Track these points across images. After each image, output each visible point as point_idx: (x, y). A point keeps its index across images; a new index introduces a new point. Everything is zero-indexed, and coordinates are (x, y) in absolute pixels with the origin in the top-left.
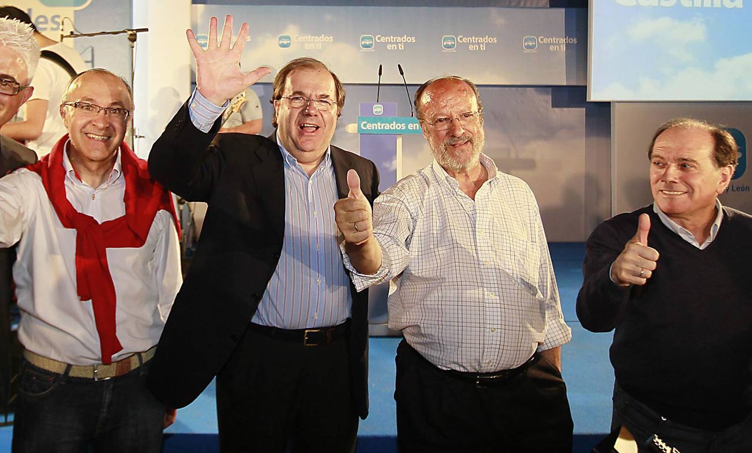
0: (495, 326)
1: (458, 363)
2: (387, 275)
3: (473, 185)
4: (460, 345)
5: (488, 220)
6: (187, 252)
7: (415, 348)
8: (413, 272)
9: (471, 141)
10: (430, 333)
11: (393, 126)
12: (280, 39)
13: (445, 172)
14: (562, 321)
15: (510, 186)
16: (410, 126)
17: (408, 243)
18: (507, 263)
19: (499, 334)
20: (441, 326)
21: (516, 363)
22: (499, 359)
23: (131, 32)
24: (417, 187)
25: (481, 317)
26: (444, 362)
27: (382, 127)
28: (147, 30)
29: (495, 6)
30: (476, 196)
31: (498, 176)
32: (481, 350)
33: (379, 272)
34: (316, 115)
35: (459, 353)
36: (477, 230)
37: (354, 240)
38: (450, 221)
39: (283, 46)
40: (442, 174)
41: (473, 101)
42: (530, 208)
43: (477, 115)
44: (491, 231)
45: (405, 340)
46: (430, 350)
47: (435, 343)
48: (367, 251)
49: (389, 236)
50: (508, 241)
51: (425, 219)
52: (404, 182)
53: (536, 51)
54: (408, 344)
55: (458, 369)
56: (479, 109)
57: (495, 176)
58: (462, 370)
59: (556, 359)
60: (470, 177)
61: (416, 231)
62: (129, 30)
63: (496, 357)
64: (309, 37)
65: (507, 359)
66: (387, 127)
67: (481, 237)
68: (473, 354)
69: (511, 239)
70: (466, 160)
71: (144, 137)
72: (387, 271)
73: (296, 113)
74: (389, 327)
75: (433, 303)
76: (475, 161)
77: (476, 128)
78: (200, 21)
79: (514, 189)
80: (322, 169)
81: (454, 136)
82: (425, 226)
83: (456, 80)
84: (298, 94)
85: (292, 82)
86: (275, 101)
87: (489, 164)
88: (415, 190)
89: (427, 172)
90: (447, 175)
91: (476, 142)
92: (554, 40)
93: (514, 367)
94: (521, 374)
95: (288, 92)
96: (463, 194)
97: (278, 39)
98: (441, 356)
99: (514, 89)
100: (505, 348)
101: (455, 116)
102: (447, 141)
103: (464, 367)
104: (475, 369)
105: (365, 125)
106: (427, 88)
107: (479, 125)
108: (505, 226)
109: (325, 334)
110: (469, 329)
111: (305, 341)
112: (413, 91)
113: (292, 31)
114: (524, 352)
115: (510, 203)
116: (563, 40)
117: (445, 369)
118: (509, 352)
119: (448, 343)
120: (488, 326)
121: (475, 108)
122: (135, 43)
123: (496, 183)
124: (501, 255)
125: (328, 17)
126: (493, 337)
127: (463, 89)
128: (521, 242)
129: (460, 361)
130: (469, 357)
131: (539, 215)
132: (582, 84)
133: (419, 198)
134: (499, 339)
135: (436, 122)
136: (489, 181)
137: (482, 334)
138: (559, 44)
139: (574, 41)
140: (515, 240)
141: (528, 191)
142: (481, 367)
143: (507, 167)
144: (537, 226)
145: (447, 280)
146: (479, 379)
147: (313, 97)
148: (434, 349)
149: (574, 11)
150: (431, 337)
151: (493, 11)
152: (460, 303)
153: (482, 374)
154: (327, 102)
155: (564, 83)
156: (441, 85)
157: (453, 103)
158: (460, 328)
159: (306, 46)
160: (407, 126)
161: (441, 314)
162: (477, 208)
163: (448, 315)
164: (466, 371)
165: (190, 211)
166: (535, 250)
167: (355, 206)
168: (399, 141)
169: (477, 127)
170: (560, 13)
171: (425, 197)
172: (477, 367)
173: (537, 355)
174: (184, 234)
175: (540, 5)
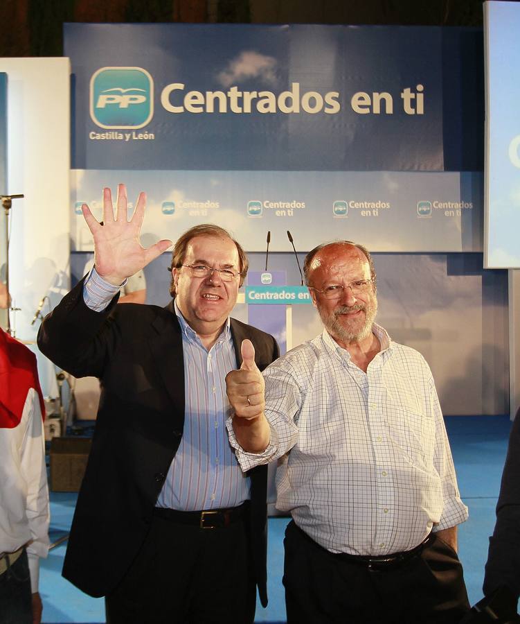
0: (388, 507)
1: (349, 546)
2: (274, 454)
3: (365, 357)
4: (350, 526)
5: (381, 394)
6: (67, 431)
7: (304, 530)
8: (301, 450)
9: (364, 310)
10: (319, 514)
11: (282, 296)
12: (164, 205)
13: (335, 343)
14: (459, 500)
15: (403, 357)
16: (301, 296)
17: (296, 419)
18: (401, 439)
19: (392, 515)
20: (331, 507)
21: (410, 545)
22: (392, 541)
23: (5, 199)
24: (306, 359)
25: (374, 497)
26: (334, 545)
27: (271, 296)
28: (22, 196)
29: (387, 169)
30: (368, 369)
31: (391, 347)
32: (374, 532)
33: (266, 451)
34: (219, 286)
35: (351, 535)
36: (369, 404)
37: (245, 415)
38: (341, 394)
39: (167, 212)
40: (332, 345)
41: (366, 268)
42: (425, 380)
43: (370, 284)
44: (384, 405)
45: (293, 521)
46: (320, 532)
47: (326, 525)
48: (257, 428)
49: (277, 412)
50: (402, 416)
51: (314, 393)
52: (292, 353)
53: (430, 217)
54: (296, 526)
55: (349, 552)
56: (372, 277)
57: (388, 347)
58: (353, 553)
59: (452, 540)
60: (361, 349)
61: (305, 406)
62: (3, 196)
63: (389, 539)
64: (194, 203)
65: (400, 541)
66: (277, 296)
67: (373, 412)
68: (365, 536)
69: (405, 413)
70: (358, 330)
71: (20, 309)
72: (275, 449)
73: (199, 282)
74: (277, 507)
75: (322, 482)
76: (367, 330)
77: (368, 296)
78: (79, 187)
79: (408, 360)
80: (221, 342)
81: (345, 306)
82: (315, 401)
83: (348, 246)
84: (200, 263)
85: (195, 250)
86: (174, 268)
87: (382, 334)
88: (303, 361)
89: (316, 342)
90: (337, 346)
91: (369, 310)
92: (449, 205)
93: (408, 549)
94: (415, 557)
95: (189, 261)
96: (355, 367)
97: (161, 205)
98: (331, 540)
99: (407, 256)
100: (399, 529)
101: (347, 284)
102: (338, 310)
103: (355, 550)
104: (367, 552)
105: (253, 295)
106: (317, 253)
107: (372, 294)
108: (399, 400)
109: (222, 516)
110: (360, 510)
111: (202, 524)
112: (303, 259)
113: (176, 197)
114: (419, 534)
115: (404, 375)
116: (458, 205)
117: (335, 552)
118: (402, 534)
119: (339, 525)
120: (380, 507)
121: (367, 276)
122: (10, 210)
123: (389, 355)
124: (395, 430)
125: (214, 182)
126: (387, 519)
127: (356, 255)
128: (416, 417)
129: (351, 544)
130: (360, 540)
131: (434, 387)
132: (478, 250)
133: (308, 370)
134: (392, 520)
135: (327, 290)
136: (381, 352)
137: (374, 515)
138: (454, 209)
139: (470, 205)
140: (409, 415)
141: (423, 363)
142: (373, 549)
143: (401, 338)
144: (432, 400)
145: (337, 458)
146: (372, 563)
147: (217, 267)
148: (324, 532)
149: (469, 174)
150: (320, 518)
151: (386, 175)
152: (351, 483)
153: (374, 557)
154: (231, 273)
155: (460, 250)
156: (333, 251)
157: (345, 270)
158: (351, 509)
159: (192, 213)
160: (296, 295)
161: (330, 495)
162: (369, 381)
163: (338, 495)
164: (358, 554)
165: (70, 387)
166: (430, 425)
167: (248, 378)
168: (289, 311)
169: (371, 296)
170: (455, 177)
171: (315, 370)
172: (369, 550)
173: (433, 536)
174: (64, 412)
175: (435, 168)
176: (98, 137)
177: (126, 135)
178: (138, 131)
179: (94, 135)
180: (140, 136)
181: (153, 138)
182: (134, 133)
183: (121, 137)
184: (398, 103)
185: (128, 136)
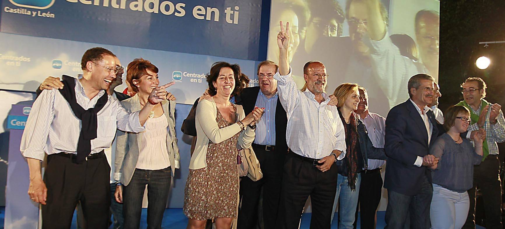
176: (11, 11)
177: (33, 12)
178: (42, 11)
179: (8, 9)
180: (44, 15)
181: (53, 17)
182: (39, 12)
183: (29, 13)
184: (223, 15)
185: (34, 14)
